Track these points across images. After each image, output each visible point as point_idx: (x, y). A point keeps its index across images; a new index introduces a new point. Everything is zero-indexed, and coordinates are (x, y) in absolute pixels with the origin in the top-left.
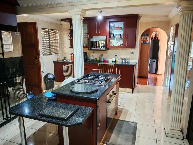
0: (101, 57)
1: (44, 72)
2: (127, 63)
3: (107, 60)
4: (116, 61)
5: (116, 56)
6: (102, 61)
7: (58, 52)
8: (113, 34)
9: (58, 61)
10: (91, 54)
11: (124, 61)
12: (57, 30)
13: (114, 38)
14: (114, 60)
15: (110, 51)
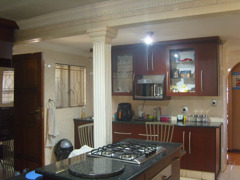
0: (156, 113)
1: (55, 137)
2: (204, 124)
3: (169, 118)
4: (185, 120)
5: (184, 110)
6: (159, 119)
7: (84, 103)
8: (177, 72)
9: (82, 118)
10: (140, 107)
11: (198, 120)
12: (83, 67)
13: (179, 78)
14: (180, 117)
15: (172, 102)
